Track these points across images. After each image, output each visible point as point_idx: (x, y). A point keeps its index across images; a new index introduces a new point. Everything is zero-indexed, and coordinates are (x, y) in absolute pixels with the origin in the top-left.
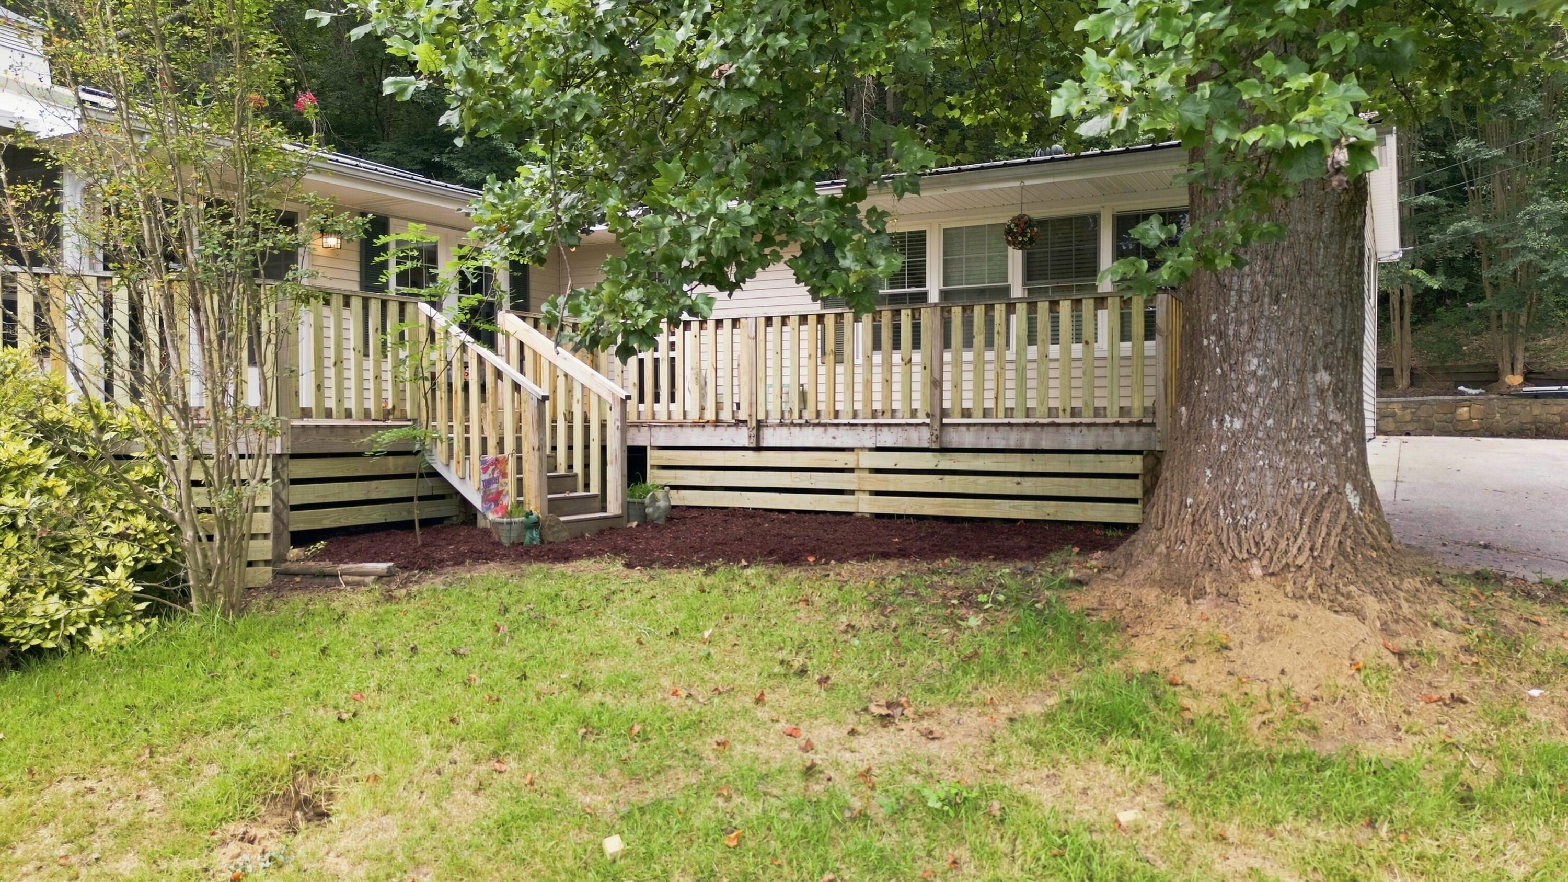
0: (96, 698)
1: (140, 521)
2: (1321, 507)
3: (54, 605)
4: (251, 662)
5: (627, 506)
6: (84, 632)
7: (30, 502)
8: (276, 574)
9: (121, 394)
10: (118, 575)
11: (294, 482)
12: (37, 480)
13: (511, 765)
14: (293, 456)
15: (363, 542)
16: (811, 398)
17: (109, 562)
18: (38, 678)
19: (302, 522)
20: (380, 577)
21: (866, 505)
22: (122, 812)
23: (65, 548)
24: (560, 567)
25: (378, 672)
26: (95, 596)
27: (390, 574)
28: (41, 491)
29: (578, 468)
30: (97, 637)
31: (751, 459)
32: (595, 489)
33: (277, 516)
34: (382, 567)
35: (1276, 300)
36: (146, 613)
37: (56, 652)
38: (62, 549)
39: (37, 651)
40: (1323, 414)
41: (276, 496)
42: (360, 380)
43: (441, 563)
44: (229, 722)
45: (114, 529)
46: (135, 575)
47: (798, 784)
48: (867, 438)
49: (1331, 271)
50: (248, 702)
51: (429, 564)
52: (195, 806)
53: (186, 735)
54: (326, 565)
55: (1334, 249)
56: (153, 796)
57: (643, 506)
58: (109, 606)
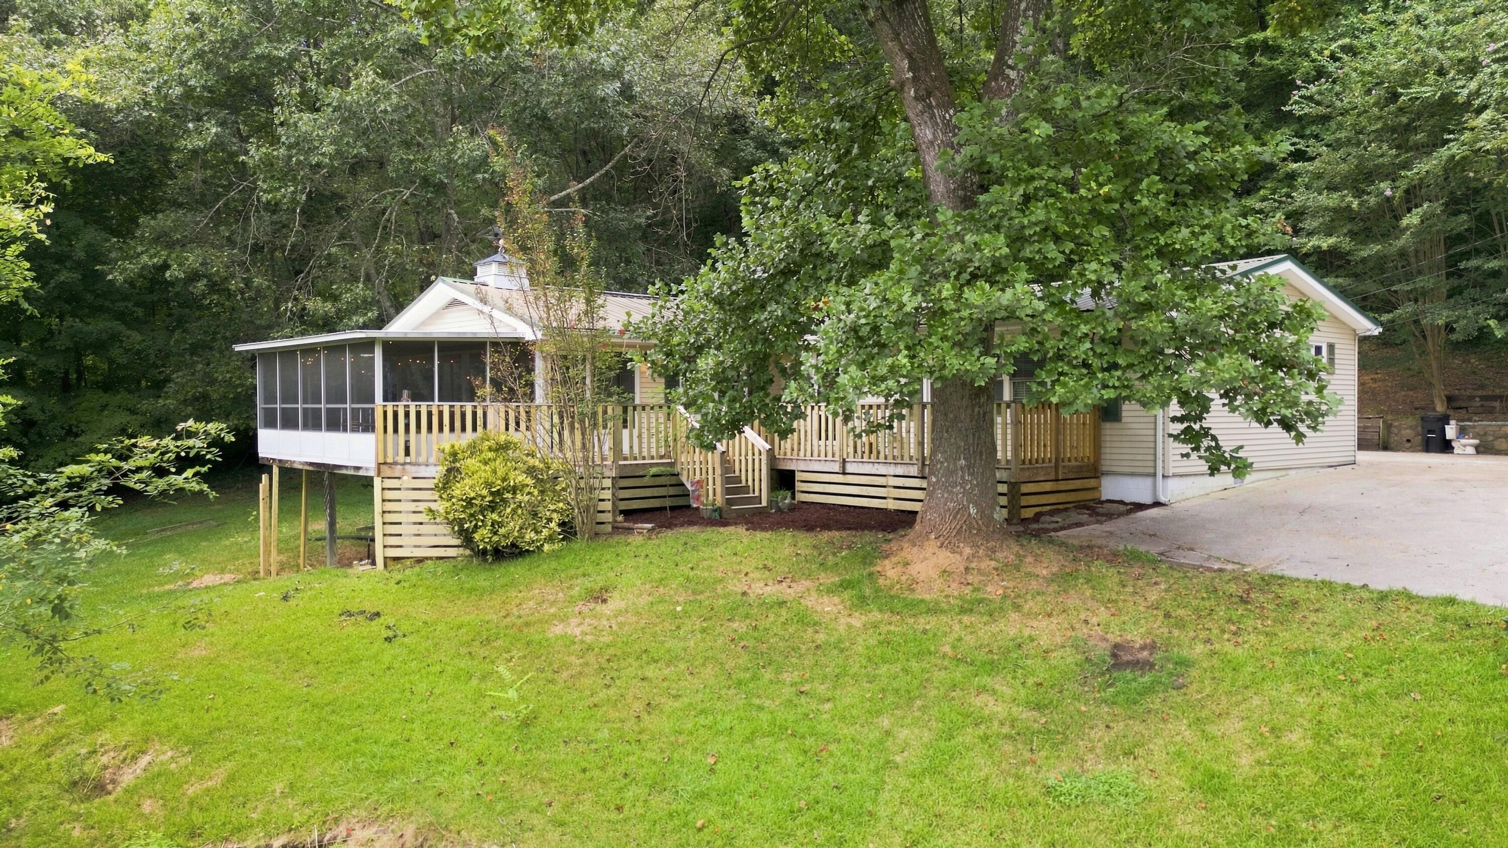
0: (545, 567)
1: (561, 505)
2: (957, 513)
3: (533, 534)
4: (593, 558)
5: (770, 502)
6: (542, 545)
7: (526, 498)
8: (613, 528)
9: (556, 449)
10: (553, 525)
11: (621, 488)
12: (527, 490)
13: (661, 589)
14: (621, 477)
15: (648, 515)
16: (874, 446)
17: (550, 520)
18: (528, 560)
19: (623, 506)
20: (649, 530)
21: (891, 505)
22: (552, 598)
23: (536, 515)
24: (722, 529)
25: (632, 563)
26: (545, 532)
27: (653, 529)
28: (529, 493)
29: (750, 483)
30: (546, 547)
31: (840, 478)
32: (757, 494)
33: (614, 503)
34: (650, 526)
35: (947, 431)
36: (563, 539)
37: (533, 551)
38: (535, 515)
39: (527, 551)
40: (963, 477)
41: (613, 495)
42: (649, 443)
43: (676, 525)
44: (584, 575)
45: (552, 507)
46: (559, 525)
47: (739, 597)
48: (892, 470)
49: (968, 420)
50: (590, 569)
51: (670, 526)
52: (572, 597)
53: (572, 578)
54: (630, 525)
55: (969, 411)
56: (560, 594)
57: (777, 502)
58: (550, 536)
